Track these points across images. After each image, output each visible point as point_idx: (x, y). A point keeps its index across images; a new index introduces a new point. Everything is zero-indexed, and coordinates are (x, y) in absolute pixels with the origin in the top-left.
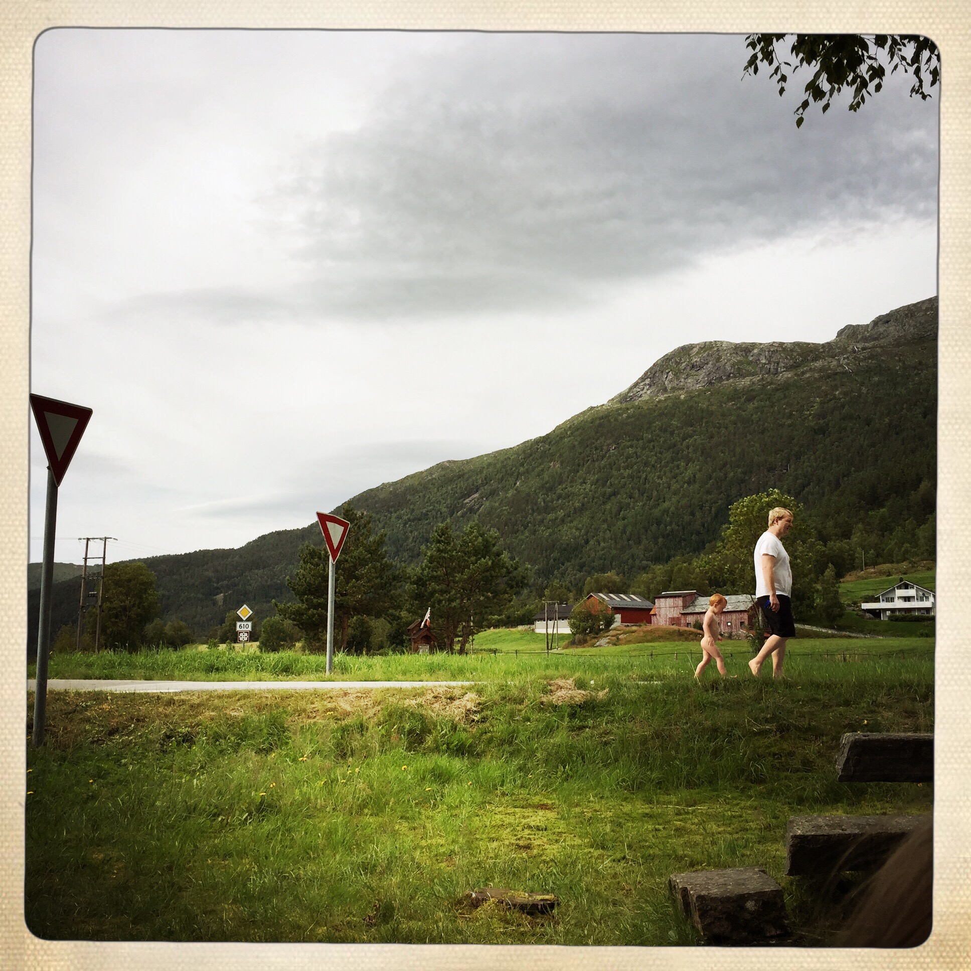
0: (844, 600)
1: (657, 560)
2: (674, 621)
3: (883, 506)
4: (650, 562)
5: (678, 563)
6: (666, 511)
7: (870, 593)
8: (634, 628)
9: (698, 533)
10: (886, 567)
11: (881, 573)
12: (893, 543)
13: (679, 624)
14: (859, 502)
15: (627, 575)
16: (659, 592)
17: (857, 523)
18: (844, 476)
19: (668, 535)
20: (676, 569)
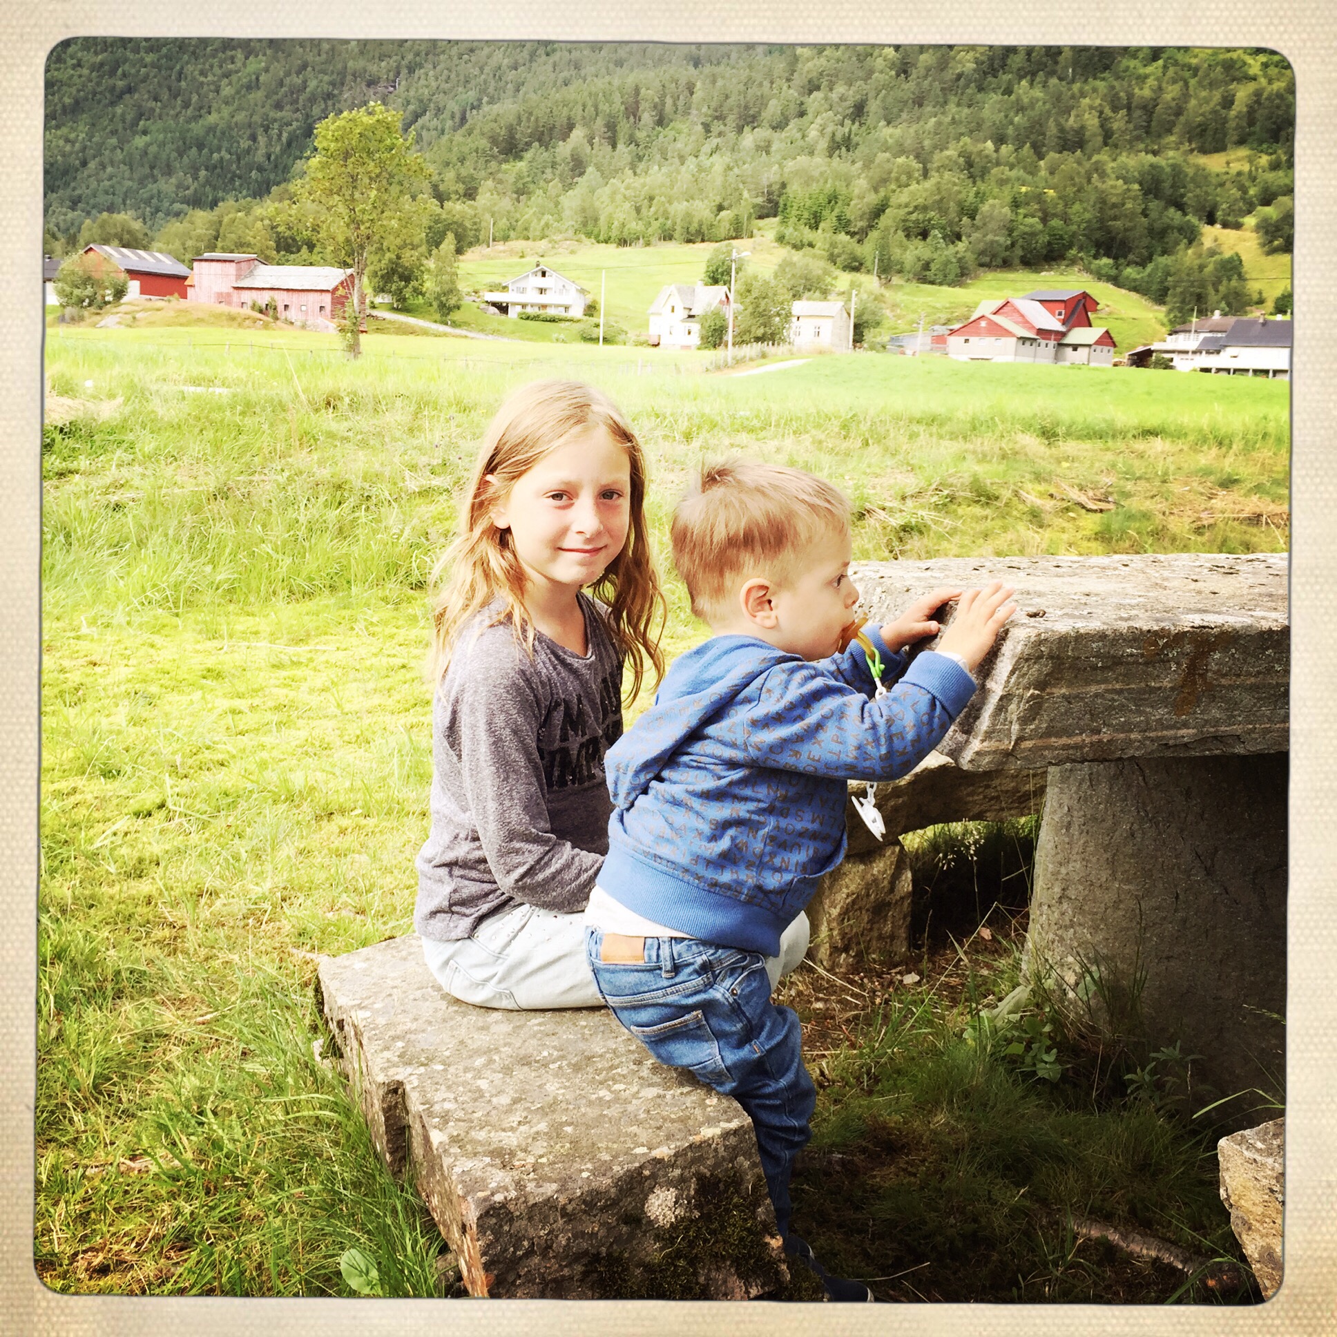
0: (462, 286)
1: (197, 202)
2: (223, 298)
3: (521, 158)
4: (185, 206)
5: (229, 210)
6: (211, 129)
7: (497, 279)
8: (161, 304)
9: (260, 169)
10: (519, 245)
11: (512, 252)
12: (531, 212)
13: (229, 303)
14: (491, 149)
15: (149, 223)
16: (198, 252)
17: (486, 179)
18: (473, 108)
19: (215, 167)
20: (226, 220)
